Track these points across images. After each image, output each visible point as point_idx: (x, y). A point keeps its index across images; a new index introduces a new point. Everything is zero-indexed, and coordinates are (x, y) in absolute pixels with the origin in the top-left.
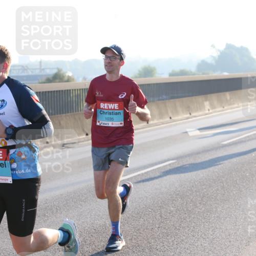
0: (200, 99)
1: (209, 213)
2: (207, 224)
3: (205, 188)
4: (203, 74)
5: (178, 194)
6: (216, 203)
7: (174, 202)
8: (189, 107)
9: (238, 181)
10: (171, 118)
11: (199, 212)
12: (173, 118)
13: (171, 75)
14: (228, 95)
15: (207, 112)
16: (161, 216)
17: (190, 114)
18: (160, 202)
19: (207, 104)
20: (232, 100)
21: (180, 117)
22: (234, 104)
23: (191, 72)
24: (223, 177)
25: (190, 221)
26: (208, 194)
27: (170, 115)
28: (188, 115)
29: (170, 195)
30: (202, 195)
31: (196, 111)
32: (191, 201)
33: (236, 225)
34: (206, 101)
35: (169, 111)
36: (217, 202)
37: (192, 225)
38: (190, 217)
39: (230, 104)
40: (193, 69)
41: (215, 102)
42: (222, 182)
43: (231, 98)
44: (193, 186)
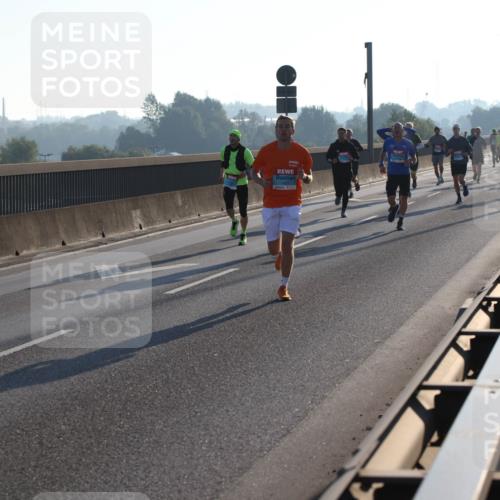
0: (123, 204)
1: (137, 436)
2: (134, 457)
3: (131, 385)
4: (131, 155)
5: (76, 398)
6: (152, 414)
7: (67, 413)
8: (100, 221)
9: (196, 369)
10: (64, 244)
11: (117, 432)
12: (68, 245)
13: (65, 157)
14: (179, 197)
15: (137, 230)
16: (41, 443)
17: (104, 236)
18: (38, 415)
19: (137, 215)
20: (187, 207)
21: (82, 242)
22: (190, 214)
23: (107, 151)
24: (168, 362)
25: (99, 452)
26: (135, 396)
27: (63, 236)
28: (100, 238)
29: (59, 400)
30: (123, 398)
31: (116, 228)
32: (103, 411)
33: (191, 458)
34: (135, 209)
35: (61, 231)
36: (155, 412)
37: (104, 460)
38: (99, 443)
39: (184, 216)
40: (112, 146)
41: (154, 212)
42: (165, 372)
43: (184, 203)
44: (106, 381)
